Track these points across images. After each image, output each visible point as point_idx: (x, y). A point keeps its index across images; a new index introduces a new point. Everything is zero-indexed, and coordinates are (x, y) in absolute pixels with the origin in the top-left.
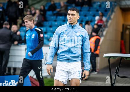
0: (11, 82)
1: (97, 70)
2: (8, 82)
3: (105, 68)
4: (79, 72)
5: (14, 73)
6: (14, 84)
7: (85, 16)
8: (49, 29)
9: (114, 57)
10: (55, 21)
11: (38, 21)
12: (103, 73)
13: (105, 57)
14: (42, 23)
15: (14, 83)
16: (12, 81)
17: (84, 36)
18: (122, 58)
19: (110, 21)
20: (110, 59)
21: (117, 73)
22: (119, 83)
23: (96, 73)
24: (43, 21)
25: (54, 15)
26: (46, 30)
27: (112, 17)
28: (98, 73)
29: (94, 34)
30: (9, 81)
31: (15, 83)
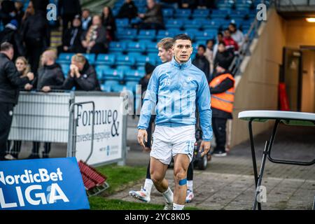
0: (39, 173)
1: (227, 149)
2: (33, 174)
3: (243, 145)
4: (189, 142)
5: (45, 154)
6: (45, 177)
7: (201, 29)
8: (121, 57)
9: (260, 119)
10: (136, 40)
11: (96, 40)
12: (239, 155)
13: (241, 118)
14: (106, 46)
15: (46, 174)
16: (41, 170)
17: (199, 81)
18: (278, 120)
19: (255, 41)
20: (253, 122)
21: (267, 153)
22: (273, 176)
23: (225, 154)
24: (108, 41)
25: (133, 27)
26: (116, 60)
27: (260, 32)
28: (229, 154)
29: (219, 69)
30: (35, 171)
31: (47, 176)
